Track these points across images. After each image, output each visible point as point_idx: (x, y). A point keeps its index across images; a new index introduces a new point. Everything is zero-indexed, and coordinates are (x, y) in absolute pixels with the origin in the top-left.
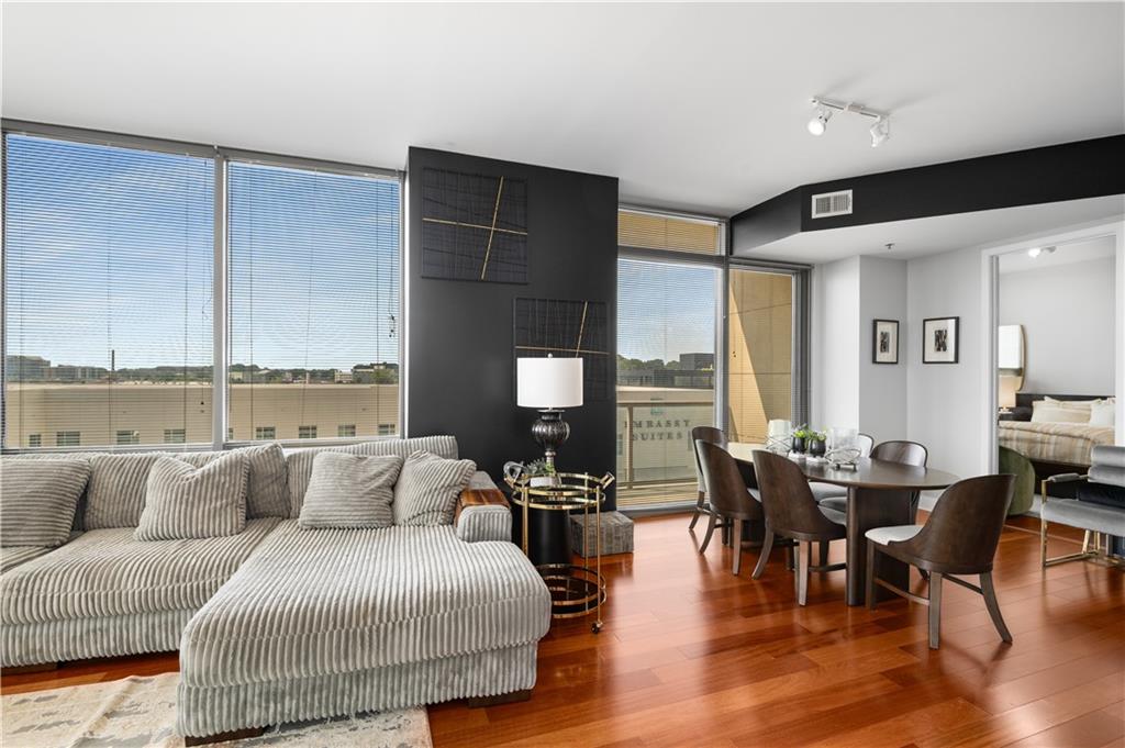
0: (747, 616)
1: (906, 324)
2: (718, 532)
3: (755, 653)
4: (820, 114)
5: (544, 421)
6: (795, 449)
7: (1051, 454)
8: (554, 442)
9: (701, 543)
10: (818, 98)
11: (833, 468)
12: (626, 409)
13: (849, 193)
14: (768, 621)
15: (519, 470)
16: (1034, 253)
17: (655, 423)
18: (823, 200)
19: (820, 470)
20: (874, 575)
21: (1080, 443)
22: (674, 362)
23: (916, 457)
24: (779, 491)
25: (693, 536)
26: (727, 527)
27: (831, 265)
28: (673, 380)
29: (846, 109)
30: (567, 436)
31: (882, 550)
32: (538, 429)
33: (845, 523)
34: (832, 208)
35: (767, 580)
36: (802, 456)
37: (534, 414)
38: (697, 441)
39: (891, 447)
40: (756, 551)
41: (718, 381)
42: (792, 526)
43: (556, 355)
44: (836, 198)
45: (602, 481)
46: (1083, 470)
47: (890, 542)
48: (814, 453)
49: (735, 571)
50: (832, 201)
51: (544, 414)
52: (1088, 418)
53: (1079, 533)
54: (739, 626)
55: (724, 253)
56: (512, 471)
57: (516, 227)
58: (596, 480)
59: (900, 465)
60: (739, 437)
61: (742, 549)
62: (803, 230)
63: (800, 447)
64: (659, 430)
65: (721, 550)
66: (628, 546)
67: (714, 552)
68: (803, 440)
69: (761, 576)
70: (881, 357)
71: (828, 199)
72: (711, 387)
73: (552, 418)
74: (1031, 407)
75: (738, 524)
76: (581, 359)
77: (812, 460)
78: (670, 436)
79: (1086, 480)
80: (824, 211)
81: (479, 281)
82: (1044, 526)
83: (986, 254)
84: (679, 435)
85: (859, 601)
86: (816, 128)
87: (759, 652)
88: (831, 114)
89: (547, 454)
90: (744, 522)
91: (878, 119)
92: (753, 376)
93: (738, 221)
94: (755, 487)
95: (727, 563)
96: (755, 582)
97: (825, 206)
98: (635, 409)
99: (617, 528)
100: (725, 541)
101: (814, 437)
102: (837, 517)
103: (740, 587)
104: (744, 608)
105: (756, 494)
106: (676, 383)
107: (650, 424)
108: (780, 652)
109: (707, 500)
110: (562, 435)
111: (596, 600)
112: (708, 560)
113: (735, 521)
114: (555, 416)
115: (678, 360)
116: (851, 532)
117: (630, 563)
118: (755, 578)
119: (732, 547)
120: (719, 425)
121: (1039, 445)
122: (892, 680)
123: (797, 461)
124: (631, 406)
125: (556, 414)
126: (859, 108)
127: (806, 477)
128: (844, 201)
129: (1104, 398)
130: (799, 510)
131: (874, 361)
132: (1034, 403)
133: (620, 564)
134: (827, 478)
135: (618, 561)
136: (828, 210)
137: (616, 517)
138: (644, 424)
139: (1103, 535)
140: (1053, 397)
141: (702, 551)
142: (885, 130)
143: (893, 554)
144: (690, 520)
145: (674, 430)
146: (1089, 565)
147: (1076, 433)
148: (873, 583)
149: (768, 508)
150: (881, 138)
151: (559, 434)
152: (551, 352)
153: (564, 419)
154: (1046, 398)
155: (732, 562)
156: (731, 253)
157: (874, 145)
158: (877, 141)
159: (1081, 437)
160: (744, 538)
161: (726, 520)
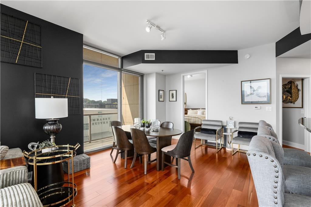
0: (130, 183)
1: (165, 92)
2: (119, 155)
3: (133, 198)
4: (149, 26)
5: (49, 124)
6: (142, 126)
7: (192, 122)
8: (55, 132)
9: (114, 159)
10: (148, 21)
11: (152, 131)
12: (88, 117)
13: (154, 54)
14: (136, 183)
15: (36, 146)
16: (189, 76)
17: (99, 119)
18: (148, 55)
19: (149, 132)
20: (164, 161)
21: (197, 119)
22: (105, 101)
23: (171, 126)
24: (139, 140)
25: (112, 157)
26: (122, 153)
27: (149, 74)
28: (105, 106)
29: (155, 27)
30: (61, 129)
31: (165, 153)
32: (46, 127)
33: (156, 147)
34: (150, 58)
35: (135, 168)
36: (144, 128)
37: (44, 122)
38: (113, 126)
39: (165, 124)
40: (132, 159)
41: (119, 107)
42: (142, 151)
43: (54, 97)
44: (151, 55)
45: (75, 147)
46: (200, 125)
47: (168, 151)
48: (147, 127)
49: (125, 167)
50: (150, 56)
51: (49, 121)
52: (197, 113)
53: (200, 140)
54: (127, 188)
55: (120, 67)
56: (33, 147)
57: (35, 43)
58: (73, 147)
59: (167, 129)
60: (125, 123)
61: (127, 159)
62: (142, 63)
63: (143, 126)
64: (101, 121)
65: (120, 160)
66: (88, 166)
67: (118, 162)
68: (144, 124)
69: (133, 167)
70: (161, 100)
71: (149, 55)
72: (117, 108)
73: (53, 122)
74: (187, 111)
75: (126, 152)
76: (67, 99)
77: (147, 129)
78: (104, 123)
79: (201, 128)
80: (148, 58)
81: (14, 64)
82: (195, 139)
83: (182, 75)
84: (107, 122)
85: (160, 169)
86: (148, 30)
87: (135, 197)
88: (152, 27)
89: (51, 137)
90: (128, 151)
91: (163, 32)
92: (128, 105)
93: (124, 58)
94: (131, 139)
95: (122, 165)
96: (131, 169)
97: (148, 57)
98: (92, 116)
99: (84, 161)
100: (122, 157)
101: (147, 122)
102: (154, 145)
103: (127, 173)
104: (129, 180)
105: (131, 141)
106: (106, 107)
107: (98, 120)
108: (141, 195)
109: (116, 144)
110: (58, 130)
111: (72, 196)
112: (116, 165)
113: (125, 151)
114: (55, 122)
115: (106, 101)
116: (158, 150)
117: (89, 172)
118: (131, 168)
119: (124, 159)
120: (119, 121)
121: (190, 120)
122: (172, 194)
123: (142, 130)
124: (90, 115)
125: (56, 121)
126: (158, 27)
127: (146, 135)
128: (152, 56)
129: (199, 109)
130: (144, 146)
131: (159, 101)
132: (188, 110)
133: (85, 173)
134: (151, 135)
135: (84, 173)
136: (149, 58)
137: (83, 156)
138: (96, 120)
139: (204, 140)
140: (191, 109)
141: (114, 162)
142: (165, 36)
143: (168, 154)
144: (111, 151)
145: (105, 121)
146: (202, 147)
147: (196, 117)
148: (164, 163)
149: (135, 146)
150: (164, 38)
151: (56, 129)
152: (52, 96)
153: (59, 122)
154: (190, 109)
155: (124, 164)
156: (122, 68)
157: (162, 40)
158: (163, 38)
159: (197, 118)
160: (128, 156)
161: (122, 151)
